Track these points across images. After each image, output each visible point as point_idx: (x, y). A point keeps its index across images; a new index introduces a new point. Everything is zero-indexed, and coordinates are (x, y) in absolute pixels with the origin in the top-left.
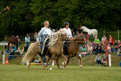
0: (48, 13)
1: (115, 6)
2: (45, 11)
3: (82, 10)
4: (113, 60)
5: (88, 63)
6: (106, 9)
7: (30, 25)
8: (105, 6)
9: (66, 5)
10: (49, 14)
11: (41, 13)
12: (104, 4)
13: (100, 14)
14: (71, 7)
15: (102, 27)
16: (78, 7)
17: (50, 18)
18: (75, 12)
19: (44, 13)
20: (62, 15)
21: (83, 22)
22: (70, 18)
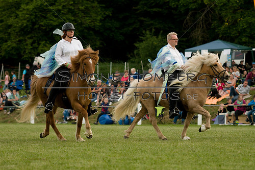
1: (92, 21)
3: (36, 29)
9: (8, 19)
12: (73, 18)
14: (17, 23)
16: (28, 23)
18: (24, 31)
21: (37, 48)
22: (15, 42)
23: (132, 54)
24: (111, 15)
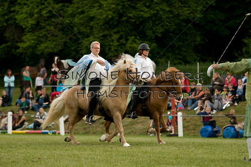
0: (52, 27)
1: (191, 13)
2: (47, 22)
3: (123, 21)
4: (187, 124)
5: (136, 130)
6: (172, 19)
7: (16, 50)
8: (171, 12)
9: (90, 10)
10: (55, 28)
11: (37, 26)
12: (168, 9)
13: (160, 29)
14: (101, 14)
15: (164, 55)
16: (114, 15)
17: (56, 36)
18: (109, 24)
19: (44, 27)
20: (81, 31)
21: (124, 45)
22: (98, 38)
23: (240, 52)
24: (214, 4)
